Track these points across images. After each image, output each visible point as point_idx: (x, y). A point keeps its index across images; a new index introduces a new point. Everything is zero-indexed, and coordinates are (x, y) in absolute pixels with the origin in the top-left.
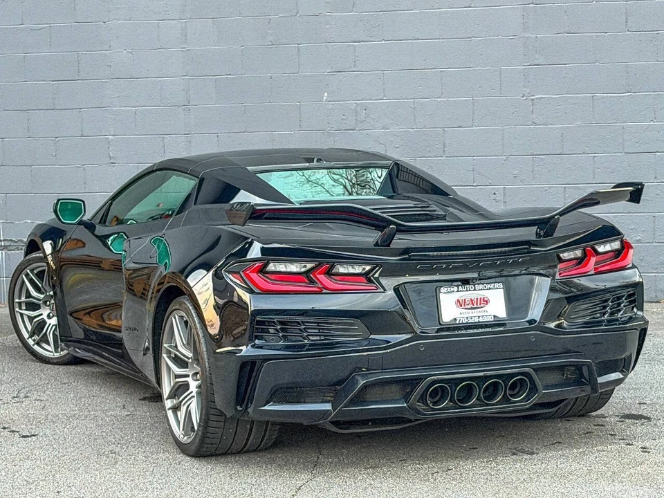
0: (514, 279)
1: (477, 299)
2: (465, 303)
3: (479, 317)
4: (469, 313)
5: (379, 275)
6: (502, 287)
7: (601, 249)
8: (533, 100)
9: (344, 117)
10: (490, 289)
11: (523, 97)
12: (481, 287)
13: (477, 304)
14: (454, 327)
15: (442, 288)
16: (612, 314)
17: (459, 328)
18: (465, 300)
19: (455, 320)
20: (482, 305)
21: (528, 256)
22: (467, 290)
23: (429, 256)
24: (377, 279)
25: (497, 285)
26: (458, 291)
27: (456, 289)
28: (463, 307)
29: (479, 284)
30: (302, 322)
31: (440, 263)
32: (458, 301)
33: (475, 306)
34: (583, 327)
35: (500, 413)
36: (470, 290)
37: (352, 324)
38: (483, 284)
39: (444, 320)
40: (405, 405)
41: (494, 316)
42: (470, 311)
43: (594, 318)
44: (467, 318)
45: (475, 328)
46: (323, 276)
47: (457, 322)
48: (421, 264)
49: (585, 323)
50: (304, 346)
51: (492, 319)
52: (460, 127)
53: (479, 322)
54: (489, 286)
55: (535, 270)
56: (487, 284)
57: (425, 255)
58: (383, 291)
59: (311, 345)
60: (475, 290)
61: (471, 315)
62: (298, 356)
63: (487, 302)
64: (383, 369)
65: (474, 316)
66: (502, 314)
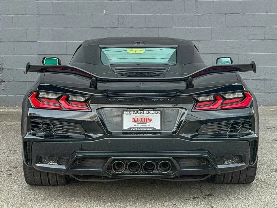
0: (168, 110)
1: (145, 118)
2: (137, 120)
3: (144, 128)
4: (139, 125)
5: (90, 103)
6: (159, 113)
7: (227, 96)
8: (199, 16)
9: (113, 22)
10: (152, 114)
11: (195, 14)
12: (147, 112)
13: (144, 122)
14: (129, 132)
15: (125, 112)
16: (231, 131)
17: (132, 133)
18: (138, 118)
19: (130, 128)
20: (147, 122)
21: (174, 98)
22: (139, 114)
23: (118, 94)
24: (89, 105)
25: (156, 112)
26: (134, 114)
27: (133, 112)
28: (136, 122)
29: (146, 111)
30: (52, 124)
31: (121, 99)
32: (134, 119)
33: (143, 122)
34: (212, 138)
35: (169, 179)
36: (141, 114)
37: (75, 127)
38: (149, 111)
39: (124, 128)
40: (102, 170)
41: (153, 128)
42: (140, 124)
43: (219, 133)
44: (137, 128)
45: (140, 134)
46: (63, 101)
47: (131, 130)
48: (111, 98)
49: (213, 135)
50: (53, 136)
51: (152, 130)
52: (166, 27)
53: (144, 130)
54: (152, 112)
55: (178, 106)
56: (151, 111)
57: (116, 94)
58: (91, 111)
59: (56, 135)
60: (143, 114)
61: (140, 127)
62: (50, 141)
63: (150, 120)
64: (90, 151)
65: (141, 127)
66: (158, 127)
